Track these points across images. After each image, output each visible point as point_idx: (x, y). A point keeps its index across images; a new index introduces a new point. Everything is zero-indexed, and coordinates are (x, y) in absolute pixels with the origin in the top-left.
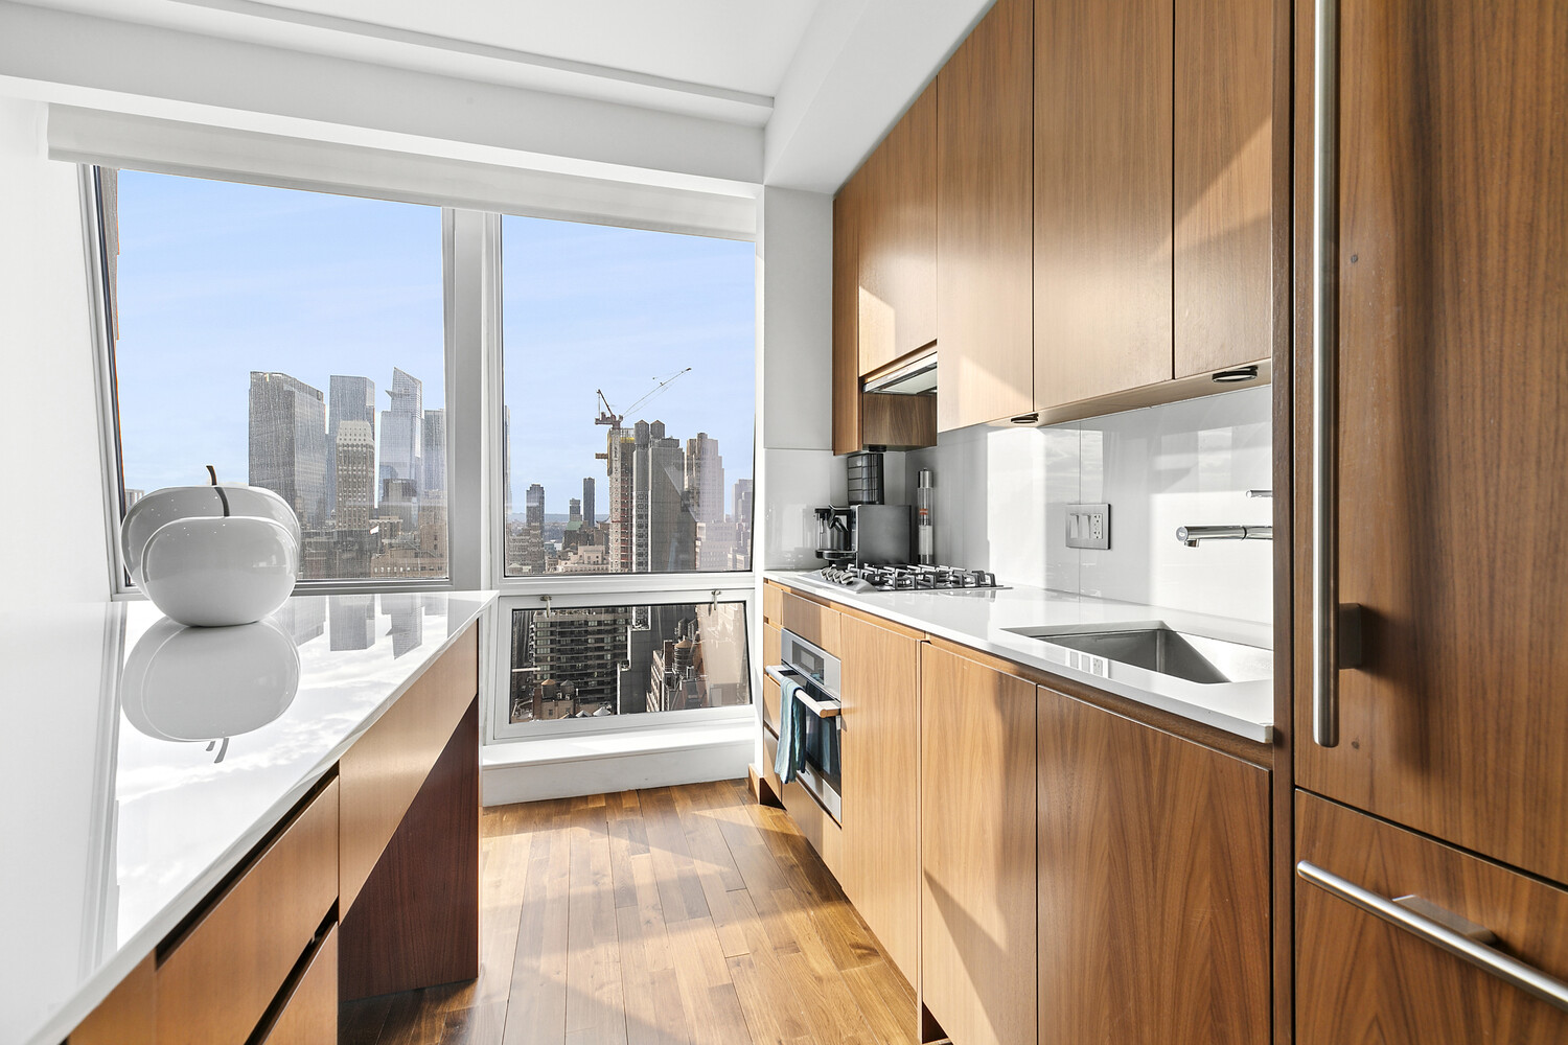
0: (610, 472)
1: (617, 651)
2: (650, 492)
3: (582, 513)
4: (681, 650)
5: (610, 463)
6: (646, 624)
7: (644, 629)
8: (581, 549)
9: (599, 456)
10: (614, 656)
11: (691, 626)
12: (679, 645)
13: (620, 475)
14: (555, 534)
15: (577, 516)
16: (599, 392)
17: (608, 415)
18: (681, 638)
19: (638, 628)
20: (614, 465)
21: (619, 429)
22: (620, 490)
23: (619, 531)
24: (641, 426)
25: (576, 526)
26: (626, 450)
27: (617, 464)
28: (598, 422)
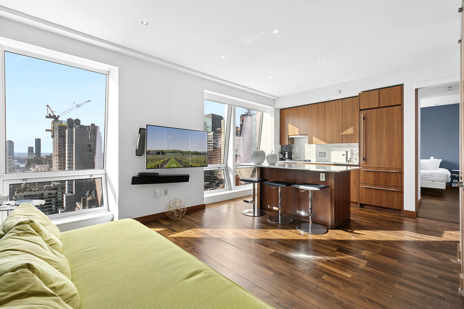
0: (53, 136)
1: (57, 204)
2: (74, 145)
3: (34, 152)
4: (89, 201)
5: (54, 133)
6: (72, 193)
7: (71, 195)
8: (37, 166)
9: (47, 130)
10: (57, 206)
11: (93, 192)
12: (88, 199)
13: (58, 138)
14: (21, 161)
15: (32, 153)
16: (48, 106)
17: (52, 115)
18: (89, 196)
19: (68, 195)
20: (55, 134)
21: (58, 120)
22: (58, 144)
23: (58, 159)
24: (70, 120)
25: (33, 157)
26: (62, 129)
27: (57, 134)
28: (47, 117)
